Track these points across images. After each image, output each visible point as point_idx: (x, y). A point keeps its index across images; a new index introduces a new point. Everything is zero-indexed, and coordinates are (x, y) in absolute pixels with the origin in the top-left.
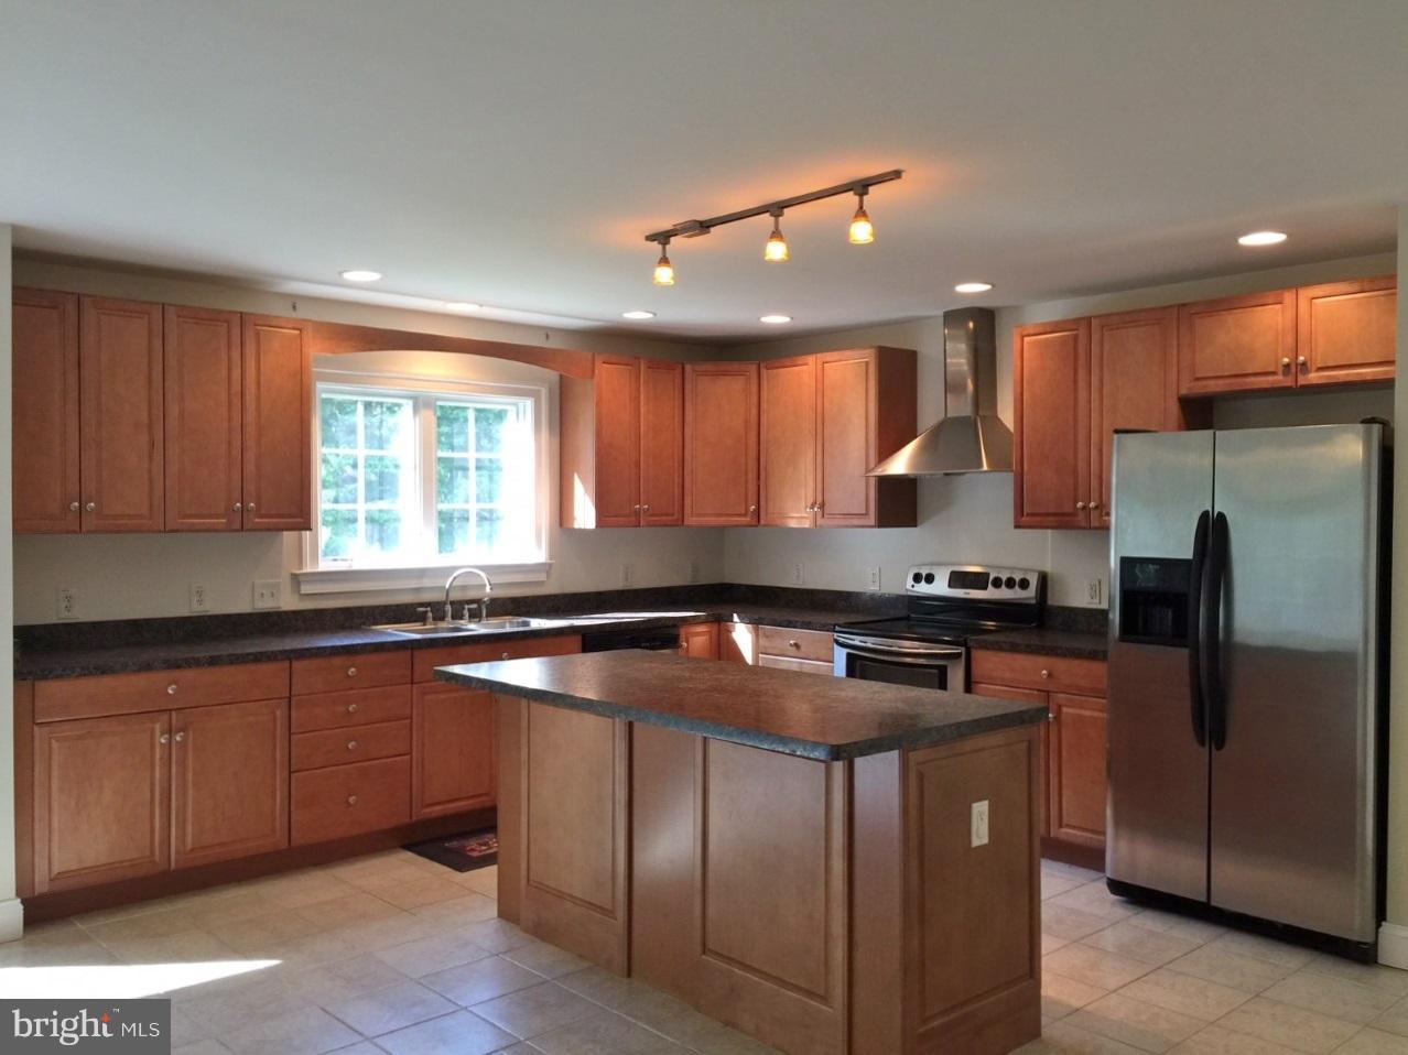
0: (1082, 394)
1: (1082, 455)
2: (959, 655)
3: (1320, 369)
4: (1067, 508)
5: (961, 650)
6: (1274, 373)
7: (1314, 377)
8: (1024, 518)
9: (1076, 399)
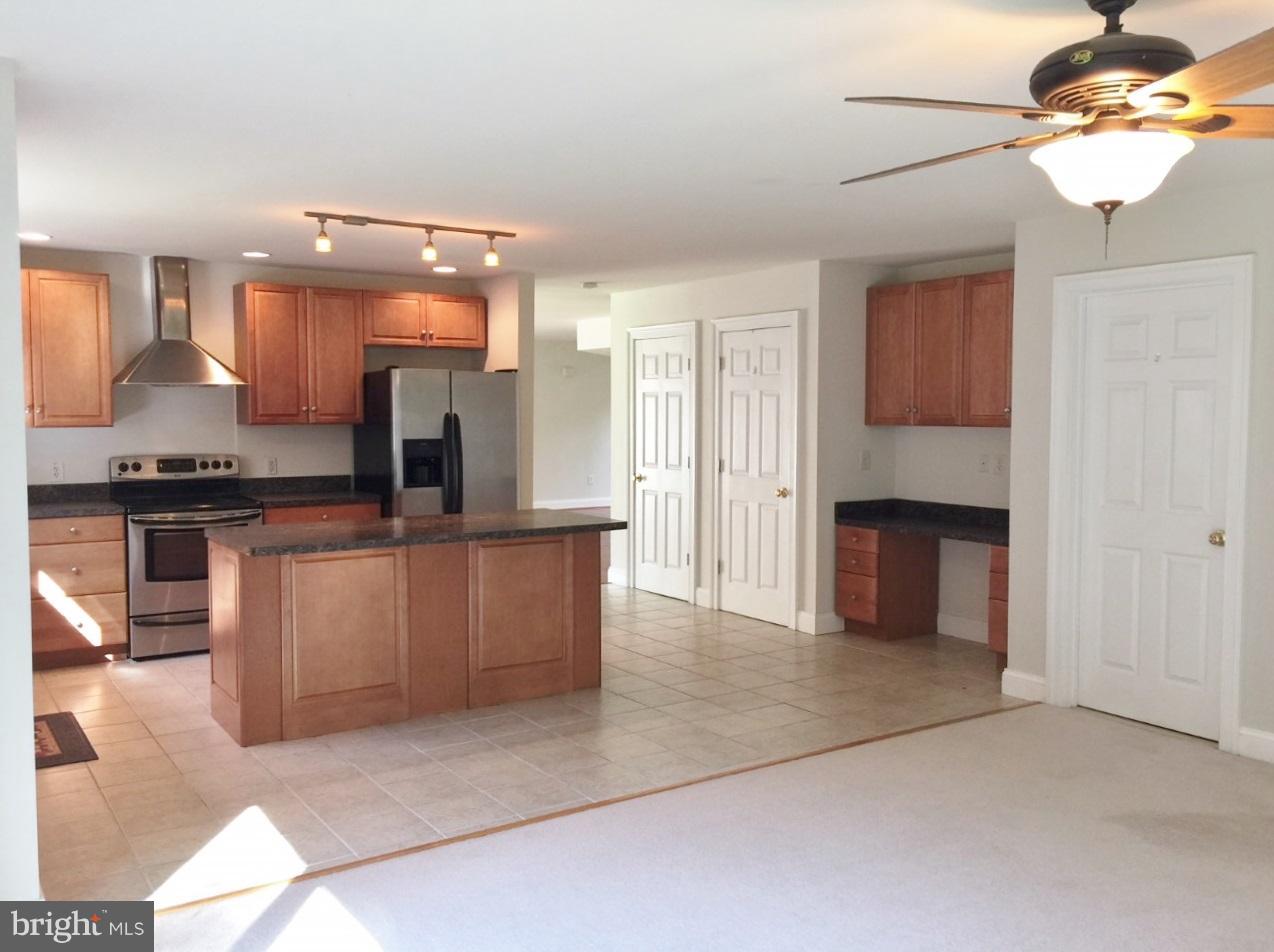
0: (301, 337)
1: (302, 376)
2: (259, 514)
3: (438, 338)
4: (293, 411)
5: (260, 511)
6: (416, 338)
7: (435, 342)
8: (258, 418)
9: (297, 339)
